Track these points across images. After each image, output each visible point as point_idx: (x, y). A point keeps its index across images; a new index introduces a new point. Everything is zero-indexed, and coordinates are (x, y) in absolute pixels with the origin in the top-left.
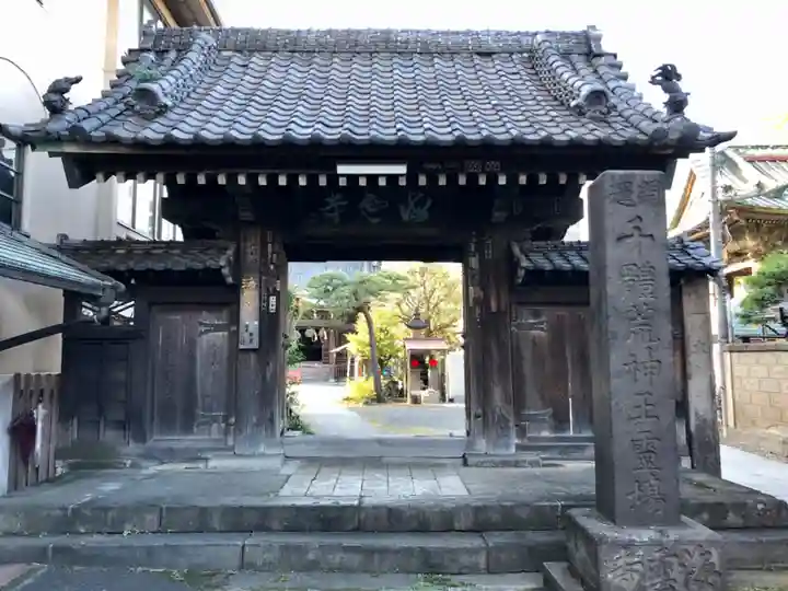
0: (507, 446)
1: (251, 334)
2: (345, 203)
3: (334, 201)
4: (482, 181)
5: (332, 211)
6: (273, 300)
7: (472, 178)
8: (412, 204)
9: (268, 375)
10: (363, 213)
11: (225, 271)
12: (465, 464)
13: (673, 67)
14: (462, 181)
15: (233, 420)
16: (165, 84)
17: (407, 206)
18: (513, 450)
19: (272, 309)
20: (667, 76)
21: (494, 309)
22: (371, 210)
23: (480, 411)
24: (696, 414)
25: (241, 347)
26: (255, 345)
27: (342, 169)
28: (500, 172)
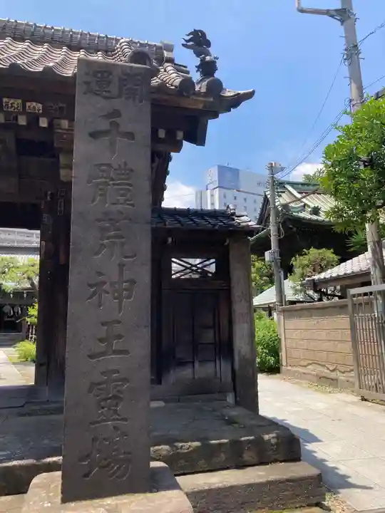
4: (23, 121)
13: (204, 34)
20: (199, 41)
28: (43, 115)
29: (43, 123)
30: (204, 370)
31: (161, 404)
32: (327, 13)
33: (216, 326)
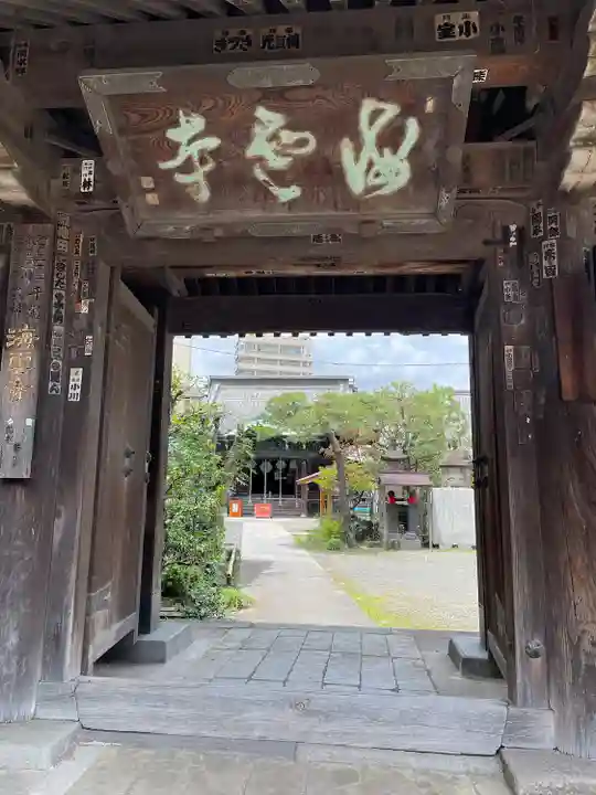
1: (17, 447)
2: (212, 143)
3: (188, 140)
5: (187, 167)
6: (76, 376)
9: (57, 537)
10: (261, 175)
17: (358, 149)
19: (75, 394)
21: (568, 392)
22: (279, 163)
23: (536, 643)
26: (24, 470)
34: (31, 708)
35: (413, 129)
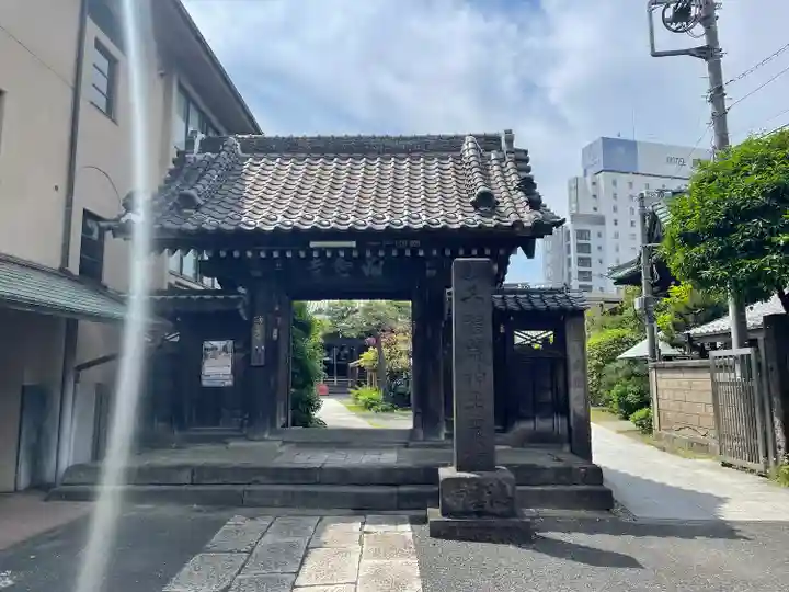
0: (438, 435)
1: (259, 355)
2: (322, 265)
3: (315, 264)
4: (408, 253)
5: (316, 269)
6: (275, 331)
7: (401, 252)
8: (370, 263)
10: (338, 271)
11: (242, 312)
12: (407, 447)
14: (395, 253)
15: (247, 416)
16: (199, 187)
17: (367, 265)
18: (443, 437)
19: (275, 337)
20: (527, 185)
22: (343, 268)
24: (575, 414)
25: (253, 364)
26: (262, 363)
27: (313, 244)
28: (420, 248)
29: (421, 253)
30: (543, 424)
31: (508, 447)
32: (687, 52)
33: (554, 388)
34: (266, 436)
35: (382, 263)
